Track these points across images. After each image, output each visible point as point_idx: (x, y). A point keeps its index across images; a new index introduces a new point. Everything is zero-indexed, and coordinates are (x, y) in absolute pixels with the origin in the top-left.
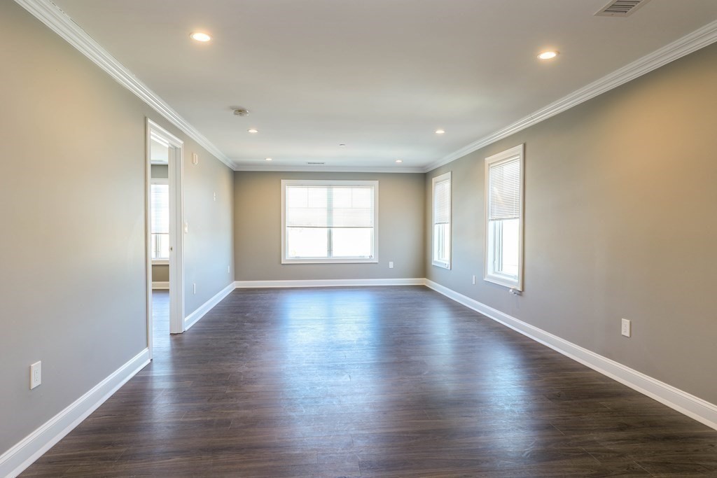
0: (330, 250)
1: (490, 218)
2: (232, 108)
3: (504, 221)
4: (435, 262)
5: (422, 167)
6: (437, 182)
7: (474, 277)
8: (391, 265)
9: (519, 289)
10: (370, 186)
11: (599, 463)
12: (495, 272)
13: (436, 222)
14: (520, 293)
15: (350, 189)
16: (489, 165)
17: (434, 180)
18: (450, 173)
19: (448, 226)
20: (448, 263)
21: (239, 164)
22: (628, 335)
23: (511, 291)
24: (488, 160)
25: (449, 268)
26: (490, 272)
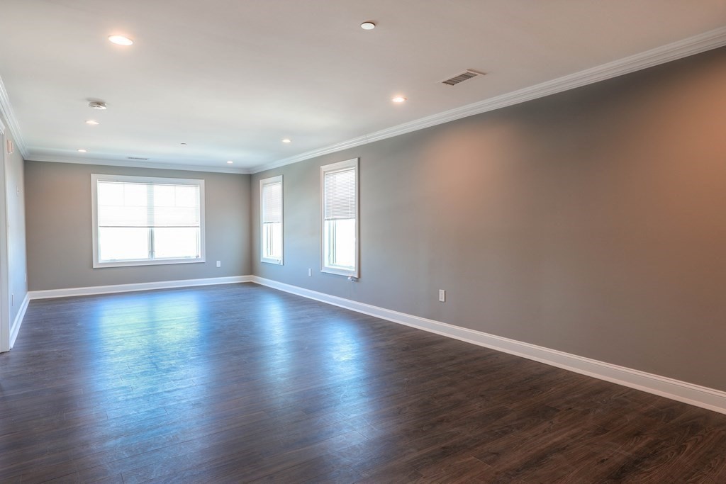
0: (152, 252)
1: (326, 218)
2: (89, 100)
3: (337, 221)
4: (265, 259)
5: (248, 169)
6: (264, 184)
7: (310, 270)
8: (219, 264)
9: (357, 276)
10: (196, 185)
11: (449, 378)
12: (330, 265)
13: (264, 221)
14: (357, 280)
15: (173, 187)
16: (324, 172)
17: (262, 182)
18: (281, 176)
19: (280, 226)
20: (280, 259)
21: (32, 153)
22: (443, 300)
23: (349, 278)
24: (323, 168)
25: (282, 264)
26: (326, 264)
